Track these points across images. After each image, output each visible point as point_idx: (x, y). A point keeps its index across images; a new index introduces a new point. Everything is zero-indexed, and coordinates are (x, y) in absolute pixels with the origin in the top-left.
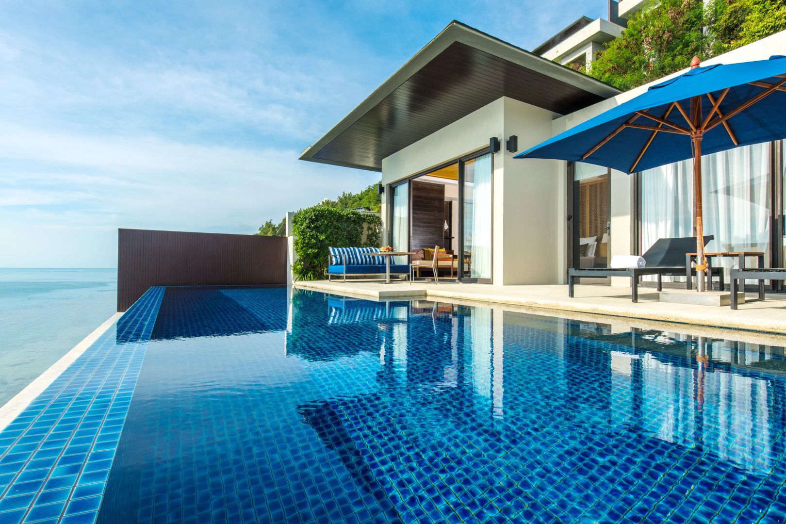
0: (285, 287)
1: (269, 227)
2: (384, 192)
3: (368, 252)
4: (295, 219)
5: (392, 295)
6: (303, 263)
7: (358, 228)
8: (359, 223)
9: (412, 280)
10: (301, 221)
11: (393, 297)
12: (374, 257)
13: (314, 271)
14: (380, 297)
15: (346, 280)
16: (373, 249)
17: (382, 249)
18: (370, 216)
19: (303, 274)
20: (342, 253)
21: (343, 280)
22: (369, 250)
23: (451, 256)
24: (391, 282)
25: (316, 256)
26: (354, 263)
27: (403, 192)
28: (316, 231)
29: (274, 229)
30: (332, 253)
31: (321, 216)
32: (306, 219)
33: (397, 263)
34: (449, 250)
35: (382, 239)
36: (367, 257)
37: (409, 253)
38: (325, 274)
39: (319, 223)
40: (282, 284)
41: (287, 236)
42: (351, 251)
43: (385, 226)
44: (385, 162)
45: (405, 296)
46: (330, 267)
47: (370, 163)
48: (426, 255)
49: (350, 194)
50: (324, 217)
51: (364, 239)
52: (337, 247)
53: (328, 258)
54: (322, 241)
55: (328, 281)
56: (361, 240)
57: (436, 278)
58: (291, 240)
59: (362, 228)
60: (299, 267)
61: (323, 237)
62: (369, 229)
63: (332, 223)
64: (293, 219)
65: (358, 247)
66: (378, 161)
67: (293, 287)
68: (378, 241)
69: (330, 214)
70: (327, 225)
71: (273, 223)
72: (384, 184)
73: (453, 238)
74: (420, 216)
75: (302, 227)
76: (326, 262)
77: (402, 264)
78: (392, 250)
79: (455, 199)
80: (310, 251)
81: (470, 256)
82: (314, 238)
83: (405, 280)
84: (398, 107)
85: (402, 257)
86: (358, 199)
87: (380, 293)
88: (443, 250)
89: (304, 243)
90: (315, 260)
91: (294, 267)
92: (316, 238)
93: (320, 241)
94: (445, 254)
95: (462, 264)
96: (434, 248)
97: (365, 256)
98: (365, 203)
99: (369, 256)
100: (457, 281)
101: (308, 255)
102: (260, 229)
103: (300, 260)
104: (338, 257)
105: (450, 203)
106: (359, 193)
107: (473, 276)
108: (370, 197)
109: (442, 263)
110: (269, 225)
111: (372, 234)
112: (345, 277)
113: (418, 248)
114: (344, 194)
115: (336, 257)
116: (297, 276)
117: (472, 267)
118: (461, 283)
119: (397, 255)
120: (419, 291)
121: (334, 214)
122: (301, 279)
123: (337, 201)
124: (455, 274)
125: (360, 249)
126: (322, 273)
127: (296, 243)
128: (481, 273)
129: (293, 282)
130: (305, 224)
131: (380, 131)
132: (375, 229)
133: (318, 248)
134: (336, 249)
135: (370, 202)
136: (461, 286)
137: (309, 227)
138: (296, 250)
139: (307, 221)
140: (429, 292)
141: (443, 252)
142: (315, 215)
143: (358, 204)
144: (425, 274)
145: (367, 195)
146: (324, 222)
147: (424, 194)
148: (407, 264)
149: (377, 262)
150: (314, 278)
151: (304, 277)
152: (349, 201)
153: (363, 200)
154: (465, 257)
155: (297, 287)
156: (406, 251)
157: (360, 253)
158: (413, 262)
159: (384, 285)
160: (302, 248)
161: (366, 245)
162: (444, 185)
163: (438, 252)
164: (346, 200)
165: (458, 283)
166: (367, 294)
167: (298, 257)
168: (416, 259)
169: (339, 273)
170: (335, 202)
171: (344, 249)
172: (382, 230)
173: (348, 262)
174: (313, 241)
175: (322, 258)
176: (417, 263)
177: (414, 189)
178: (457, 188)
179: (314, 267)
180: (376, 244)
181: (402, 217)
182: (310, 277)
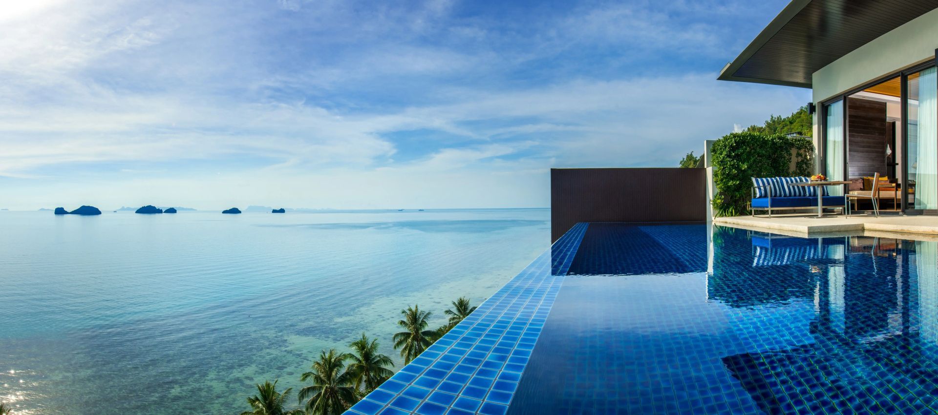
0: (705, 223)
1: (690, 160)
2: (815, 111)
3: (796, 181)
4: (714, 147)
5: (823, 230)
6: (723, 197)
7: (785, 155)
8: (786, 149)
9: (848, 213)
10: (721, 149)
11: (825, 233)
12: (803, 188)
13: (736, 205)
14: (809, 233)
15: (772, 216)
16: (803, 179)
17: (813, 178)
18: (799, 141)
19: (723, 209)
20: (766, 184)
21: (768, 216)
22: (798, 180)
23: (894, 185)
24: (824, 216)
25: (738, 188)
26: (780, 195)
27: (837, 111)
28: (737, 160)
29: (695, 162)
30: (756, 185)
31: (742, 143)
32: (725, 146)
33: (831, 195)
34: (893, 179)
35: (814, 166)
36: (796, 187)
37: (846, 182)
38: (749, 209)
39: (741, 151)
40: (702, 221)
41: (705, 167)
42: (777, 181)
43: (816, 151)
44: (816, 76)
45: (839, 231)
46: (753, 200)
47: (800, 78)
48: (865, 184)
49: (779, 118)
50: (746, 144)
51: (793, 167)
52: (761, 177)
53: (751, 191)
54: (745, 171)
55: (752, 216)
56: (789, 168)
57: (877, 210)
58: (709, 171)
59: (790, 155)
60: (719, 201)
61: (745, 166)
62: (799, 155)
63: (755, 150)
64: (711, 148)
65: (785, 177)
66: (809, 77)
67: (713, 224)
68: (809, 170)
69: (752, 140)
70: (749, 152)
71: (694, 155)
72: (815, 103)
73: (898, 164)
74: (859, 139)
75: (721, 157)
76: (749, 196)
77: (838, 196)
78: (825, 179)
79: (897, 119)
80: (730, 183)
81: (914, 185)
82: (736, 168)
83: (841, 214)
84: (830, 10)
85: (837, 187)
86: (788, 123)
87: (809, 228)
88: (886, 178)
89: (724, 174)
90: (737, 193)
91: (713, 201)
92: (738, 168)
93: (742, 171)
94: (888, 183)
95: (906, 195)
96: (873, 176)
97: (794, 187)
98: (796, 127)
99: (798, 187)
100: (901, 213)
101: (729, 187)
102: (681, 163)
103: (721, 194)
104: (762, 188)
105: (894, 124)
106: (790, 116)
107: (917, 207)
108: (803, 120)
109: (884, 194)
110: (690, 157)
111: (802, 161)
112: (770, 212)
113: (856, 177)
114: (772, 117)
115: (760, 189)
116: (717, 211)
117: (917, 196)
118: (904, 216)
119: (830, 184)
120: (855, 225)
121: (757, 139)
122: (722, 216)
123: (764, 126)
124: (899, 206)
125: (788, 179)
126: (745, 208)
127: (715, 175)
128: (928, 203)
129: (713, 218)
130: (725, 153)
131: (810, 40)
132: (806, 156)
133: (740, 179)
134: (759, 180)
135: (802, 126)
136: (905, 218)
137: (729, 156)
138: (716, 182)
139: (727, 149)
140: (867, 226)
141: (885, 181)
142: (735, 142)
143: (789, 129)
144: (863, 206)
145: (800, 117)
146: (746, 149)
147: (862, 113)
148: (843, 195)
149: (808, 194)
150: (736, 213)
151: (725, 212)
152: (778, 126)
153: (795, 124)
154: (909, 186)
155: (718, 224)
156: (841, 179)
157: (787, 184)
158: (851, 193)
159: (815, 219)
160: (722, 180)
161: (795, 174)
162: (886, 103)
163: (878, 181)
164: (774, 125)
165: (901, 215)
166: (795, 229)
167: (718, 191)
168: (853, 190)
169: (764, 207)
170: (762, 128)
171: (769, 179)
172: (814, 156)
173: (773, 194)
174: (735, 171)
175: (744, 191)
176: (855, 194)
177: (850, 107)
178: (899, 106)
179: (736, 202)
180: (806, 173)
181: (836, 140)
182: (732, 212)
